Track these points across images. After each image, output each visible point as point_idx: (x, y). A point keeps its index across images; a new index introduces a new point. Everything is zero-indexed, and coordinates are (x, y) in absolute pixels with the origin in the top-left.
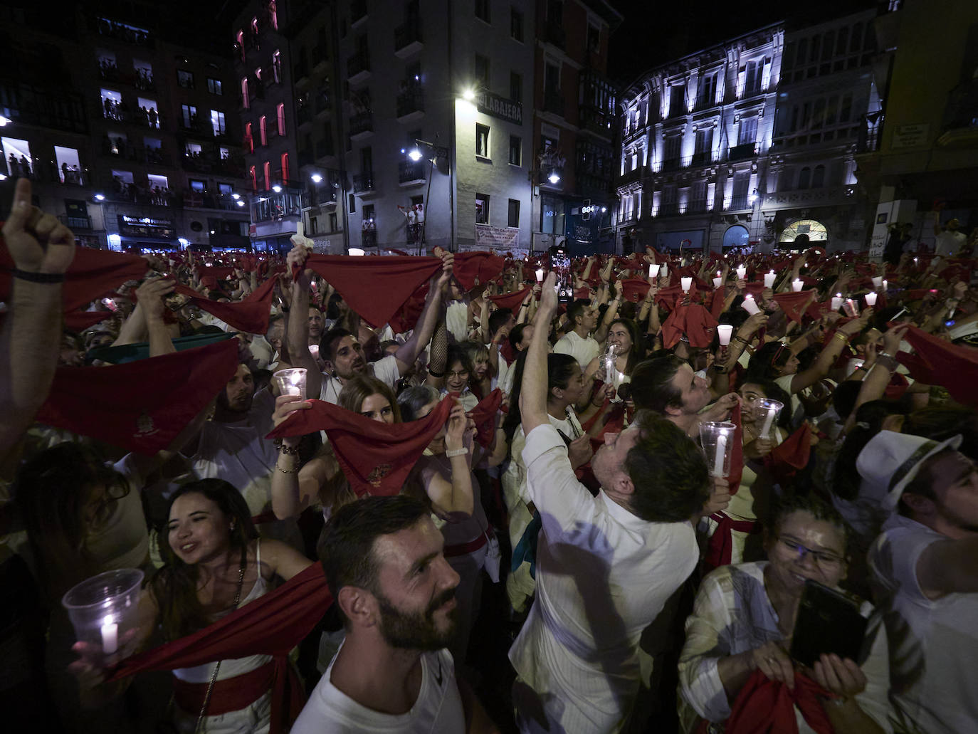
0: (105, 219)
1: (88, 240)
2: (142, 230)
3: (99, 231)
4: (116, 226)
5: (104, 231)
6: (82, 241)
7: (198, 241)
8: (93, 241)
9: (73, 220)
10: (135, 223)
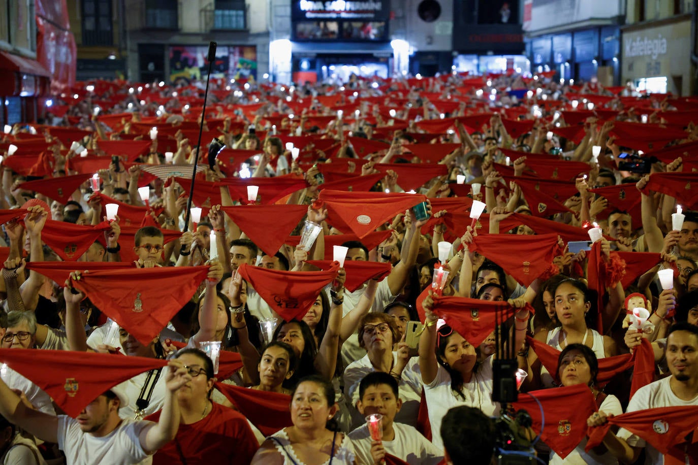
0: (271, 9)
1: (242, 53)
2: (333, 27)
3: (258, 35)
4: (287, 22)
5: (267, 35)
6: (231, 56)
7: (430, 43)
8: (249, 56)
9: (223, 16)
10: (319, 11)
